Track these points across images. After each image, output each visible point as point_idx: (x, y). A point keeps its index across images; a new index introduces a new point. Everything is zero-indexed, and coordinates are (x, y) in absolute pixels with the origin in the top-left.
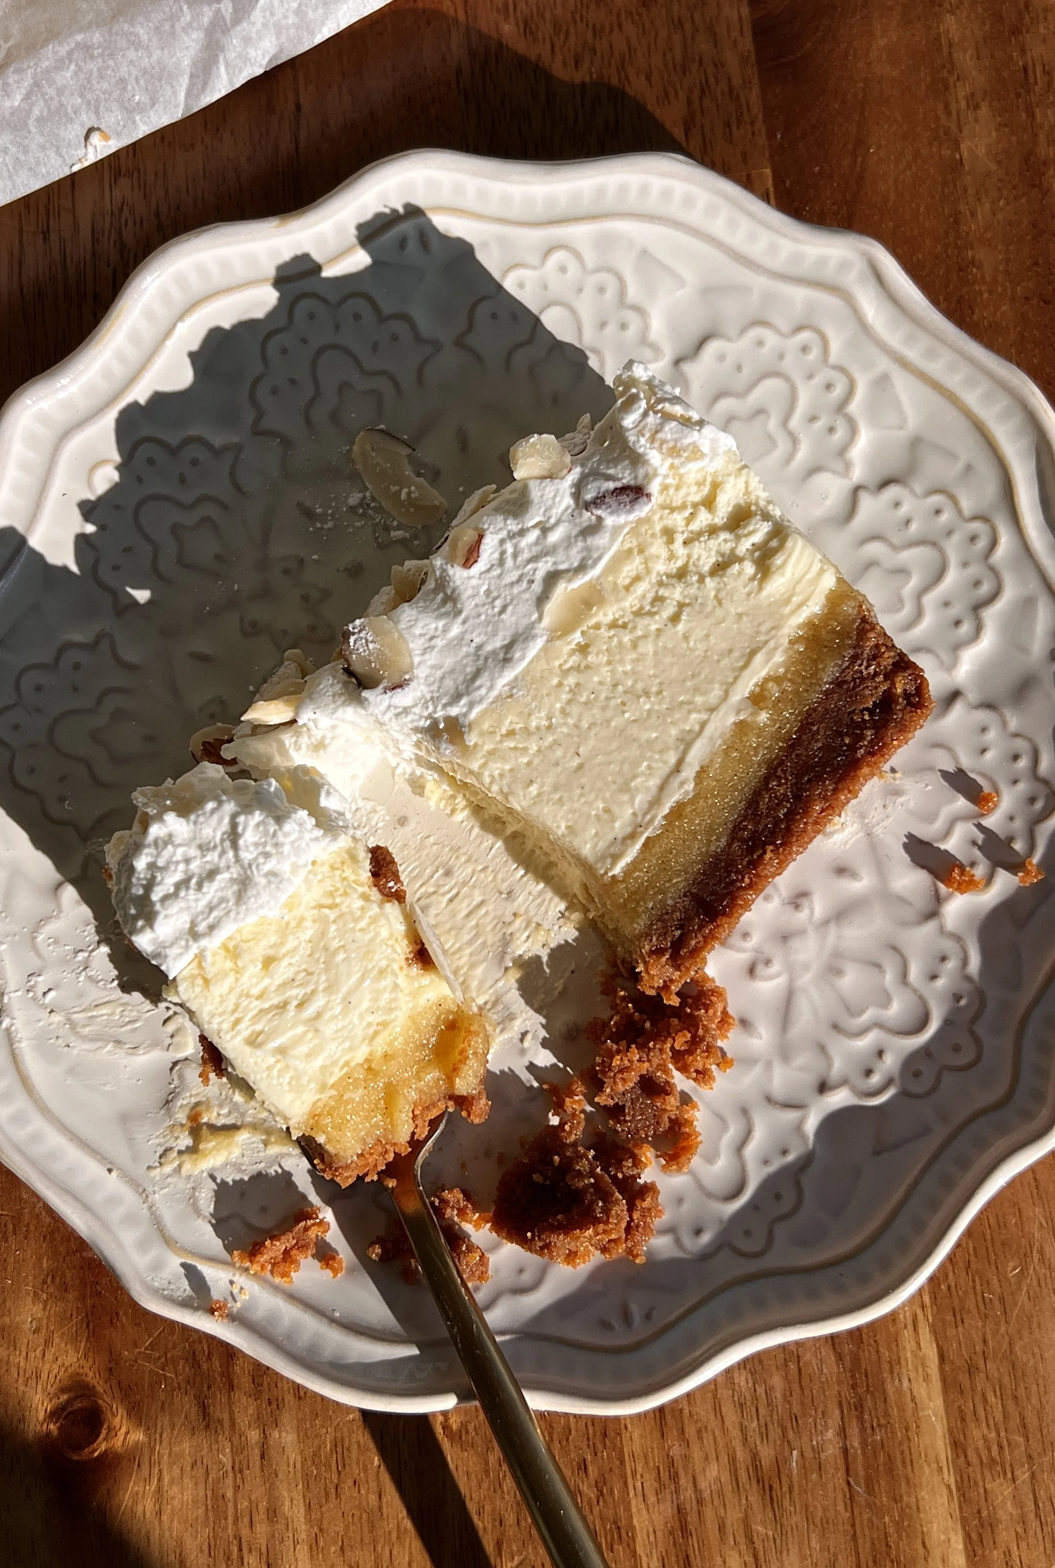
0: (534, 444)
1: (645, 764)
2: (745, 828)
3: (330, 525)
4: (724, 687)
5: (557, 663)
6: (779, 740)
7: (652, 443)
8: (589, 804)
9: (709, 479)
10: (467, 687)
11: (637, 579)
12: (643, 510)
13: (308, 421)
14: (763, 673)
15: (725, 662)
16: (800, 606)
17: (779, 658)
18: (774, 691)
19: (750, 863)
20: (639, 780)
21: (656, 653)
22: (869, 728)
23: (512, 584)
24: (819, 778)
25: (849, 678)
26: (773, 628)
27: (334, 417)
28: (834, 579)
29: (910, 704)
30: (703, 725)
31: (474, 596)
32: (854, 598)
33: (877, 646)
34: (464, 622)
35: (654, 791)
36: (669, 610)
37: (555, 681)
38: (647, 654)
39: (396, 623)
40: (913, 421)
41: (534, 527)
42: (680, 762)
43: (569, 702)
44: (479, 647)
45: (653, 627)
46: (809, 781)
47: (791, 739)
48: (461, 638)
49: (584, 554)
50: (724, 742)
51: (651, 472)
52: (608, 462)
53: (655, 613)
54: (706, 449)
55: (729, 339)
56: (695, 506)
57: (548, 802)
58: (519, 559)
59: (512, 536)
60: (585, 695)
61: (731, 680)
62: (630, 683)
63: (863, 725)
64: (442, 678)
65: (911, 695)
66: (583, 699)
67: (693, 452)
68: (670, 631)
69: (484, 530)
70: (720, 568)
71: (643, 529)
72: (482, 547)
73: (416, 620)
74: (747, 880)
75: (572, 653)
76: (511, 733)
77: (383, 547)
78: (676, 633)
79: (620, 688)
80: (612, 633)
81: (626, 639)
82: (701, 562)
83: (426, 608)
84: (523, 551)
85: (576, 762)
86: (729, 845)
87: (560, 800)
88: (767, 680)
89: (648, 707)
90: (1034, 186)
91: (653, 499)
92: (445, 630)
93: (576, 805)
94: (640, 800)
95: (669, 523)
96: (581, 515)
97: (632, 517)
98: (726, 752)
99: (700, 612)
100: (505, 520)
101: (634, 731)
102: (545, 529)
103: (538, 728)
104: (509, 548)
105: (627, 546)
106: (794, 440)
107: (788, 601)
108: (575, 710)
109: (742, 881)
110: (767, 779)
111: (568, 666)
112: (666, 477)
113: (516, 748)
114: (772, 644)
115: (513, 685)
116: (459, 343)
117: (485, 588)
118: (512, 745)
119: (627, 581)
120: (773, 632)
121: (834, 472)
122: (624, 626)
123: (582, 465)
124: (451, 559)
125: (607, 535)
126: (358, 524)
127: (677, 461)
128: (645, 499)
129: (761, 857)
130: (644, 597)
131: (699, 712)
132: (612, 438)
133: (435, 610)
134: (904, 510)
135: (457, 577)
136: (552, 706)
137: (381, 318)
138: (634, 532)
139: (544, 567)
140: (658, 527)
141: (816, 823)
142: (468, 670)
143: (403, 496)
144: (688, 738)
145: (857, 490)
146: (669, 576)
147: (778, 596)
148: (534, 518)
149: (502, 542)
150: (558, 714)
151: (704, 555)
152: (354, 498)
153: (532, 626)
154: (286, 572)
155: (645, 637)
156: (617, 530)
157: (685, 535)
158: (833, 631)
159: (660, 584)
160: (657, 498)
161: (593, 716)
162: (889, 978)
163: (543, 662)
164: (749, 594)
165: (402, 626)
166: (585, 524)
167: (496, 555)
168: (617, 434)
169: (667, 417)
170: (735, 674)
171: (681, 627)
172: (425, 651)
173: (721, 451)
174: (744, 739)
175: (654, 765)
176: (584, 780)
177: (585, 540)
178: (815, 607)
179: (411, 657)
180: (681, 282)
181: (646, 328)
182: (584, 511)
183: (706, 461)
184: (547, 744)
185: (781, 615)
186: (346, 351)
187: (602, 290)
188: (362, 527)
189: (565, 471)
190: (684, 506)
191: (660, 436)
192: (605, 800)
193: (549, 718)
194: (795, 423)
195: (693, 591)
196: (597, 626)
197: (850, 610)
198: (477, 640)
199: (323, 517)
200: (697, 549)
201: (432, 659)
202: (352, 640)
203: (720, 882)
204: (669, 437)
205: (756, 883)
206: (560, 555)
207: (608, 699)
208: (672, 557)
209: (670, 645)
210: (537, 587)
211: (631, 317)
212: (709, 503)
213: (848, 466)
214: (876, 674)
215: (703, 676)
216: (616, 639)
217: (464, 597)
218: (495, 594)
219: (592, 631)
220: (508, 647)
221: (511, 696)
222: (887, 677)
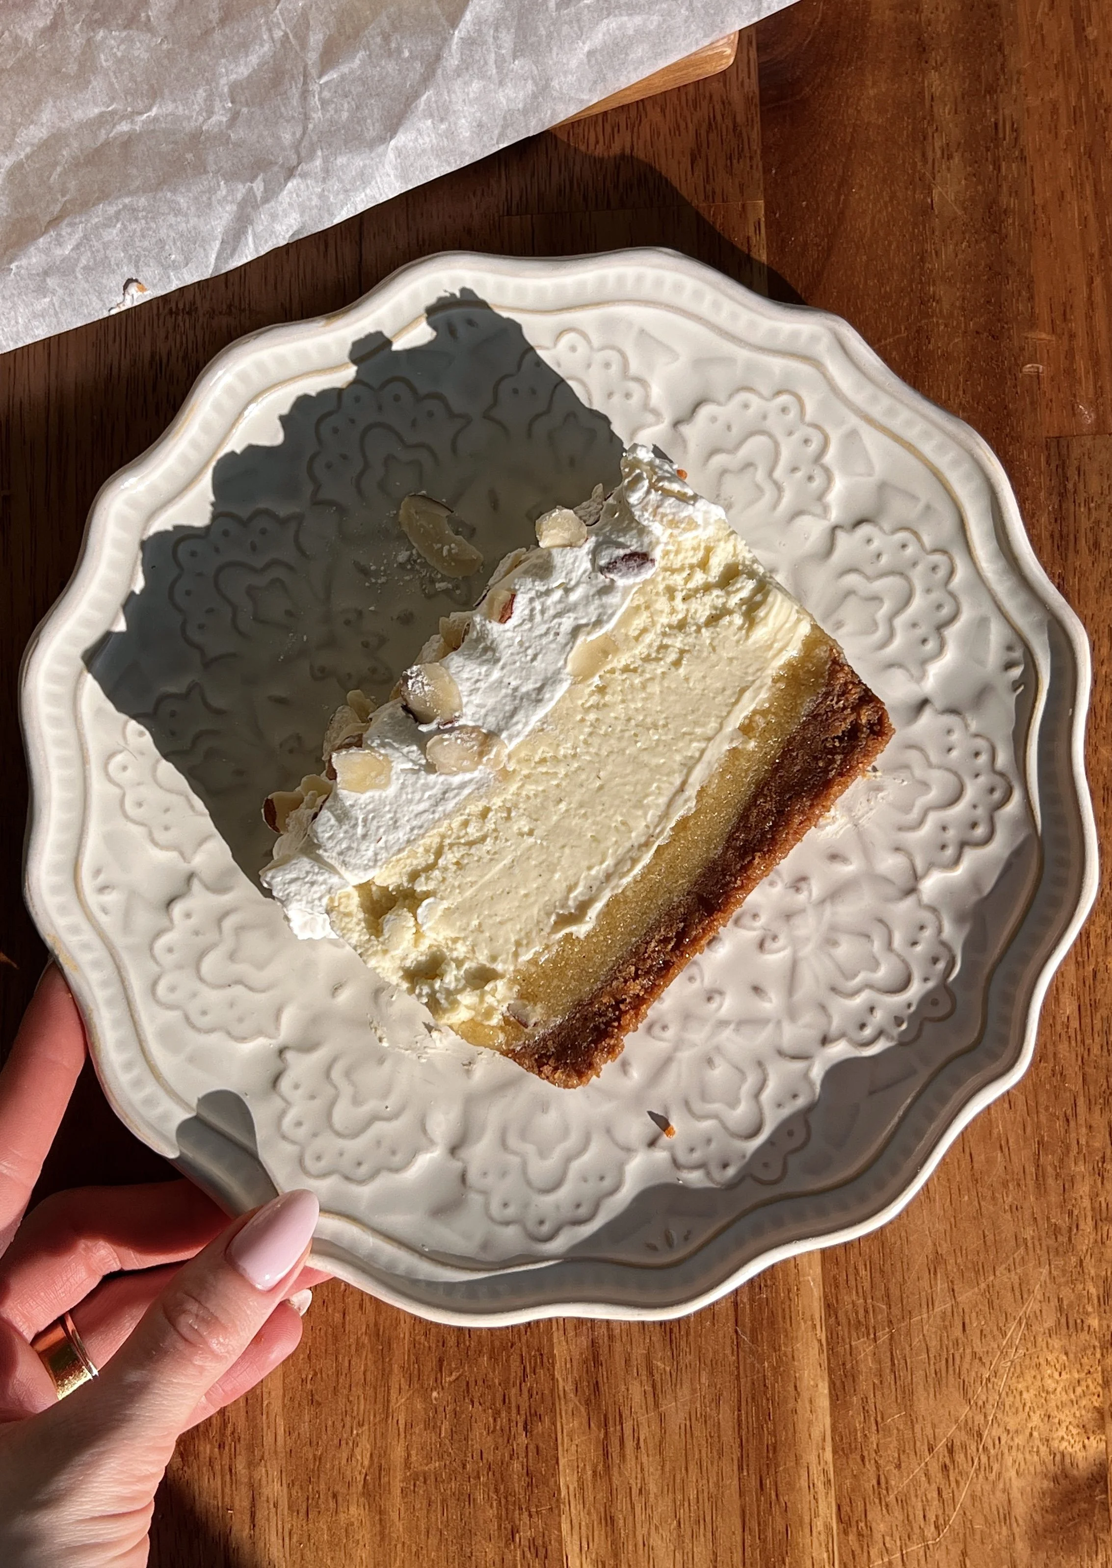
0: (556, 518)
1: (655, 785)
2: (737, 839)
3: (383, 580)
4: (719, 720)
5: (580, 702)
6: (765, 763)
7: (654, 516)
8: (610, 818)
9: (703, 545)
10: (507, 723)
11: (644, 631)
12: (648, 573)
13: (360, 491)
14: (751, 708)
15: (719, 699)
16: (781, 650)
17: (764, 695)
18: (761, 722)
19: (742, 867)
20: (651, 798)
21: (661, 692)
22: (839, 754)
23: (541, 636)
24: (798, 795)
25: (822, 712)
26: (758, 670)
27: (382, 486)
28: (809, 627)
29: (872, 732)
30: (702, 752)
31: (510, 646)
32: (826, 643)
33: (846, 684)
34: (503, 668)
35: (663, 808)
36: (672, 656)
37: (579, 717)
38: (654, 694)
39: (448, 668)
40: (880, 468)
41: (558, 587)
42: (684, 783)
43: (591, 734)
44: (516, 689)
45: (659, 671)
46: (790, 798)
47: (775, 763)
48: (500, 681)
49: (600, 610)
50: (720, 766)
51: (654, 540)
52: (619, 531)
53: (661, 659)
54: (700, 521)
55: (719, 404)
56: (692, 567)
57: (575, 816)
58: (546, 615)
59: (540, 595)
60: (604, 728)
61: (724, 714)
62: (641, 718)
63: (833, 751)
64: (486, 715)
65: (874, 724)
66: (602, 732)
67: (688, 523)
68: (674, 672)
69: (516, 590)
70: (713, 620)
71: (649, 588)
72: (515, 605)
73: (464, 666)
74: (739, 882)
75: (592, 694)
76: (543, 761)
77: (429, 597)
78: (678, 675)
79: (633, 722)
80: (625, 676)
81: (637, 681)
82: (698, 615)
83: (470, 655)
84: (549, 608)
85: (598, 783)
86: (725, 852)
87: (585, 814)
88: (755, 712)
89: (656, 737)
90: (995, 232)
91: (656, 563)
92: (487, 675)
93: (598, 819)
94: (652, 815)
95: (671, 582)
96: (597, 577)
97: (639, 579)
98: (722, 775)
99: (697, 658)
100: (534, 581)
101: (645, 757)
102: (567, 590)
103: (565, 756)
104: (538, 605)
105: (636, 603)
106: (779, 488)
107: (770, 647)
108: (596, 741)
109: (735, 882)
110: (755, 797)
111: (588, 704)
112: (667, 544)
113: (547, 773)
114: (758, 683)
115: (544, 721)
116: (487, 416)
117: (518, 639)
118: (544, 770)
119: (637, 633)
120: (759, 674)
121: (814, 515)
122: (635, 670)
123: (597, 535)
124: (488, 616)
125: (619, 594)
126: (407, 578)
127: (676, 532)
128: (649, 564)
129: (751, 862)
130: (650, 646)
131: (699, 741)
132: (621, 511)
133: (478, 657)
134: (876, 545)
135: (495, 629)
136: (576, 738)
137: (419, 398)
138: (641, 591)
139: (567, 623)
140: (661, 587)
141: (796, 833)
142: (507, 708)
143: (445, 553)
144: (690, 763)
145: (835, 528)
146: (671, 627)
147: (762, 643)
148: (557, 580)
149: (532, 600)
150: (581, 744)
151: (700, 608)
152: (402, 557)
153: (558, 672)
154: (347, 623)
155: (652, 679)
156: (626, 590)
157: (684, 592)
158: (809, 671)
159: (664, 634)
160: (659, 563)
161: (610, 745)
162: (877, 946)
163: (568, 701)
164: (738, 642)
165: (452, 671)
166: (601, 585)
167: (527, 612)
168: (626, 509)
169: (667, 493)
170: (728, 709)
171: (682, 671)
172: (471, 692)
173: (712, 521)
174: (737, 763)
175: (663, 786)
176: (604, 799)
177: (600, 599)
178: (793, 652)
179: (460, 698)
180: (675, 356)
181: (647, 397)
182: (599, 574)
183: (700, 530)
184: (573, 769)
185: (766, 659)
186: (390, 428)
187: (607, 365)
188: (411, 580)
189: (583, 541)
190: (682, 569)
191: (661, 510)
192: (622, 815)
193: (574, 748)
194: (778, 474)
195: (691, 640)
196: (612, 671)
197: (822, 654)
198: (514, 683)
199: (377, 574)
200: (694, 605)
201: (477, 699)
202: (410, 682)
203: (717, 882)
204: (668, 511)
205: (747, 885)
206: (580, 612)
207: (622, 731)
208: (673, 611)
209: (673, 686)
210: (561, 639)
211: (633, 386)
212: (703, 565)
213: (826, 509)
214: (844, 708)
215: (701, 711)
216: (628, 682)
217: (502, 647)
218: (527, 644)
219: (608, 675)
220: (540, 690)
221: (542, 730)
222: (853, 709)
